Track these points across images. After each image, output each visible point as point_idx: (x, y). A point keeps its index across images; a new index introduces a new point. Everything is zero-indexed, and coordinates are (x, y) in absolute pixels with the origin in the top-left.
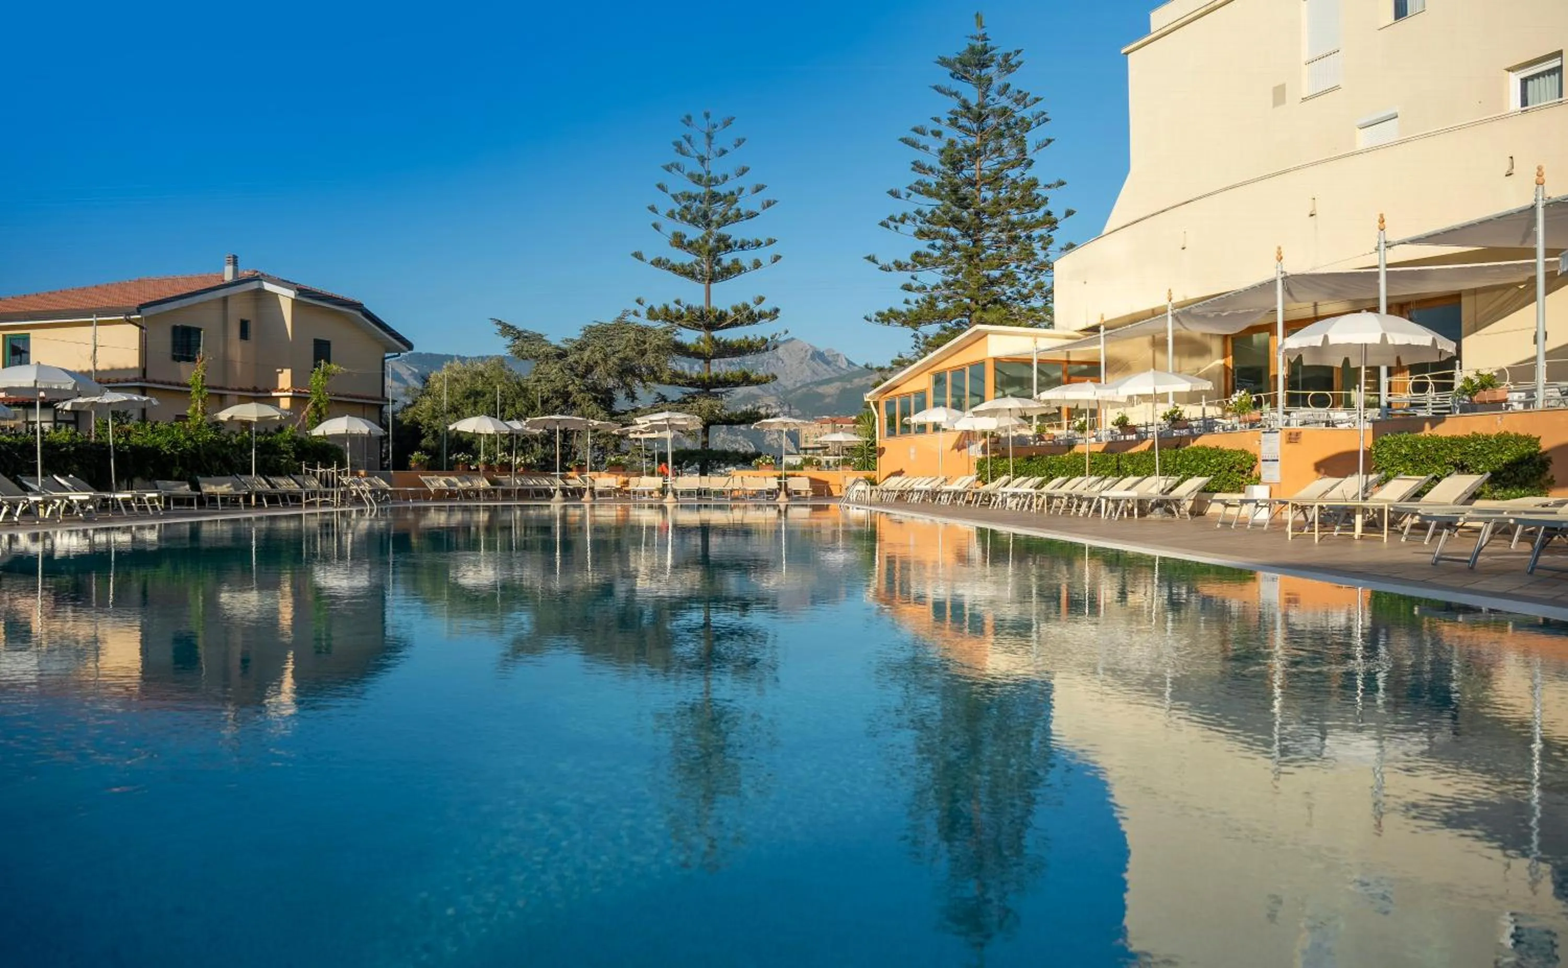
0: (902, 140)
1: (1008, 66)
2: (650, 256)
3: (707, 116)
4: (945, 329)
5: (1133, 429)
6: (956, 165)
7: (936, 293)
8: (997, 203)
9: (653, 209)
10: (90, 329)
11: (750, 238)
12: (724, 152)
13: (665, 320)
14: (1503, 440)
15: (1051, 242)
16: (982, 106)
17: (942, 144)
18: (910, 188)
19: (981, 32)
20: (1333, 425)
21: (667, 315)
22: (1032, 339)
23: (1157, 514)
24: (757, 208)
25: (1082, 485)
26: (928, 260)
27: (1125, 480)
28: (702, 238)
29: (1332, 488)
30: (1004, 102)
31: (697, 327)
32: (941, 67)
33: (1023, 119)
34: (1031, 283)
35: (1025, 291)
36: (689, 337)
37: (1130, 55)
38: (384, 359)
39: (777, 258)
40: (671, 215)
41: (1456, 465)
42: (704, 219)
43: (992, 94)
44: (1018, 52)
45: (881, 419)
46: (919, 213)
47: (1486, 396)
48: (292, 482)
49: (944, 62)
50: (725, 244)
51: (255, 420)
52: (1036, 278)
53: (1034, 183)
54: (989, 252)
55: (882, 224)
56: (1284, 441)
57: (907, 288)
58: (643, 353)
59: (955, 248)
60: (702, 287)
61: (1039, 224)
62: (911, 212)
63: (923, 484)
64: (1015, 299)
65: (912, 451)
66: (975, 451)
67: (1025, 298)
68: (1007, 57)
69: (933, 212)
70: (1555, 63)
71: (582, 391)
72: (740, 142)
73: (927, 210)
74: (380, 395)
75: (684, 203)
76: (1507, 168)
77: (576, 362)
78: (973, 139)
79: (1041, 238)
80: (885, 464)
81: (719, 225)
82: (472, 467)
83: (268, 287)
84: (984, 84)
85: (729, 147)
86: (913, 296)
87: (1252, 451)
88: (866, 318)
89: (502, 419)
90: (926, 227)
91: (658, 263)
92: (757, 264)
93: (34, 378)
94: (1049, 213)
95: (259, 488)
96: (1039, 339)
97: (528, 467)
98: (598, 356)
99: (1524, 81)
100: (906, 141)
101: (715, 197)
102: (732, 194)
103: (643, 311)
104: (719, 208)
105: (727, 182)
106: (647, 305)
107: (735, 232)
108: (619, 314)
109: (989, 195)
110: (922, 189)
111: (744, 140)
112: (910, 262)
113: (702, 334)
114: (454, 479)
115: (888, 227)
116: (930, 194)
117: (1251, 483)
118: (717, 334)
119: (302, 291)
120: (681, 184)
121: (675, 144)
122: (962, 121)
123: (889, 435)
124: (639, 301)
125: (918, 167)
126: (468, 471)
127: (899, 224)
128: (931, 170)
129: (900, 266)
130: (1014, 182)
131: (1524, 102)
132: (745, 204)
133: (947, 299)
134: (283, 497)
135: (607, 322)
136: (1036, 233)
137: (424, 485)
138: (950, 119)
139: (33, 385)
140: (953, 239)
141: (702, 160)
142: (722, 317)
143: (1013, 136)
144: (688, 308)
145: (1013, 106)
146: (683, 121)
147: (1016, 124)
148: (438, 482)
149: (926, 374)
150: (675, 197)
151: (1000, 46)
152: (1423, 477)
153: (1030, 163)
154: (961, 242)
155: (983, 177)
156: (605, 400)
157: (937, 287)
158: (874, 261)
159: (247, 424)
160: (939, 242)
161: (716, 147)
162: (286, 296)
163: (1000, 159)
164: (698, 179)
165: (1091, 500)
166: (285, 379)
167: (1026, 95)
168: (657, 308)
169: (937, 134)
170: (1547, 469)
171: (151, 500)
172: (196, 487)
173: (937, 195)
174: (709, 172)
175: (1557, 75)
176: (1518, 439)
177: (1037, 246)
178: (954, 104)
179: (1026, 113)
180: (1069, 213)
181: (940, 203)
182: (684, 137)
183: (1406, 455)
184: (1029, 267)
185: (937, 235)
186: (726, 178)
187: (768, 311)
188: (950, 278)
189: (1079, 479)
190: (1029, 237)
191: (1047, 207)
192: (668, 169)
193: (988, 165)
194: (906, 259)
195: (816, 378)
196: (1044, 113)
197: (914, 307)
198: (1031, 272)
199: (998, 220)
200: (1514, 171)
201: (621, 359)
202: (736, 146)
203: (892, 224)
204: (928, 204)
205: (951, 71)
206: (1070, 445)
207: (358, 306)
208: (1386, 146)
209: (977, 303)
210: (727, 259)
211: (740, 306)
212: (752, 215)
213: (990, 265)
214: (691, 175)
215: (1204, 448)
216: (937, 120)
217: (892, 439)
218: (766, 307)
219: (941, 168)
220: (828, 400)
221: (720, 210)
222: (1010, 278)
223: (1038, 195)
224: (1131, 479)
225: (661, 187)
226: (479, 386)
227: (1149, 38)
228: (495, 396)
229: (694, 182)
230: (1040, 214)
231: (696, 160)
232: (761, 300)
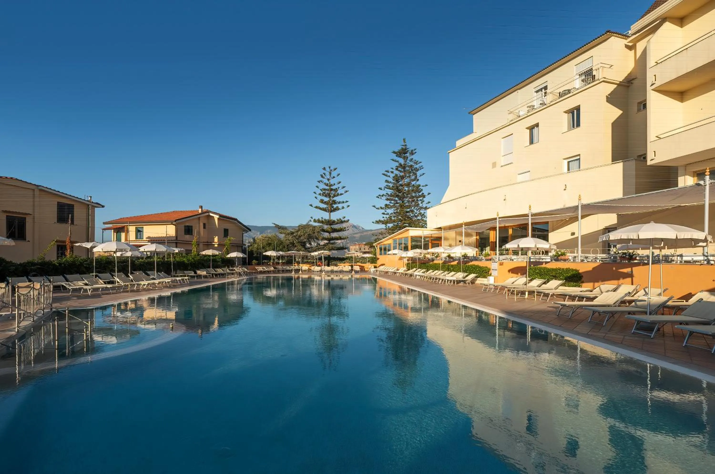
0: (383, 174)
1: (412, 153)
2: (314, 206)
3: (330, 167)
4: (394, 225)
5: (452, 258)
6: (397, 181)
7: (391, 215)
8: (409, 191)
9: (315, 193)
10: (165, 226)
11: (341, 200)
12: (334, 177)
13: (318, 222)
14: (568, 270)
15: (424, 201)
16: (405, 164)
17: (394, 175)
18: (385, 187)
19: (405, 144)
20: (513, 260)
21: (319, 221)
22: (422, 231)
23: (461, 284)
24: (343, 193)
25: (438, 274)
26: (389, 206)
27: (451, 273)
28: (328, 201)
29: (515, 281)
30: (412, 163)
31: (327, 225)
32: (393, 154)
33: (416, 168)
34: (418, 212)
35: (416, 215)
36: (326, 227)
37: (450, 153)
38: (243, 233)
39: (348, 206)
40: (320, 194)
41: (553, 276)
42: (329, 195)
43: (408, 161)
44: (415, 149)
45: (378, 251)
46: (387, 194)
47: (563, 257)
48: (221, 270)
49: (394, 152)
50: (335, 202)
51: (211, 254)
52: (419, 211)
53: (420, 186)
54: (406, 204)
55: (377, 197)
56: (499, 264)
57: (384, 214)
58: (314, 233)
59: (397, 203)
60: (328, 214)
61: (420, 196)
62: (385, 194)
63: (392, 270)
64: (413, 217)
65: (387, 259)
66: (405, 261)
67: (416, 217)
68: (412, 151)
69: (391, 194)
70: (578, 158)
71: (298, 243)
72: (338, 175)
73: (389, 193)
74: (242, 243)
75: (324, 191)
76: (564, 188)
77: (296, 235)
78: (402, 174)
79: (421, 200)
80: (379, 262)
81: (333, 197)
82: (269, 264)
83: (211, 214)
84: (405, 158)
85: (336, 176)
86: (385, 216)
87: (488, 267)
88: (373, 222)
89: (276, 251)
90: (389, 197)
91: (316, 207)
92: (343, 208)
93: (155, 248)
94: (423, 194)
95: (212, 272)
96: (424, 231)
97: (283, 263)
98: (302, 234)
99: (569, 162)
100: (384, 174)
101: (332, 190)
102: (336, 189)
103: (312, 220)
104: (333, 192)
105: (335, 186)
106: (314, 219)
107: (337, 199)
108: (307, 222)
109: (407, 189)
110: (388, 187)
111: (340, 174)
112: (384, 207)
113: (329, 226)
114: (264, 268)
115: (379, 198)
116: (390, 189)
117: (489, 276)
118: (333, 226)
119: (221, 216)
120: (322, 186)
121: (321, 175)
122: (399, 169)
123: (380, 254)
124: (311, 218)
125: (387, 181)
126: (267, 265)
127: (381, 197)
128: (391, 182)
129: (381, 208)
130: (413, 185)
131: (569, 169)
132: (339, 192)
133: (394, 217)
134: (219, 274)
135: (303, 224)
136: (419, 199)
137: (256, 270)
138: (396, 168)
139: (155, 250)
140: (396, 201)
141: (328, 180)
142: (334, 222)
143: (414, 173)
144: (325, 220)
145: (413, 164)
146: (323, 169)
147: (414, 169)
148: (260, 268)
149: (391, 239)
150: (321, 190)
151: (411, 147)
152: (544, 280)
153: (418, 180)
154: (398, 201)
155: (405, 184)
156: (303, 244)
157: (392, 213)
158: (375, 207)
159: (209, 256)
160: (393, 202)
161: (332, 176)
162: (216, 217)
163: (410, 179)
164: (327, 185)
165: (443, 280)
166: (216, 239)
167: (417, 161)
168: (316, 220)
169: (392, 172)
170: (582, 279)
171: (186, 279)
172: (195, 273)
173: (392, 189)
174: (330, 183)
175: (578, 161)
176: (573, 270)
177: (420, 202)
178: (397, 164)
179: (417, 166)
180: (429, 194)
181: (393, 191)
182: (324, 173)
183: (538, 272)
184: (418, 208)
185: (392, 200)
186: (334, 184)
187: (346, 220)
188: (396, 211)
189: (437, 271)
190: (417, 200)
191: (423, 192)
192: (319, 182)
193: (406, 180)
194: (383, 206)
195: (354, 233)
196: (422, 166)
197: (386, 219)
198: (418, 209)
199: (409, 196)
200: (566, 189)
201: (308, 234)
202: (337, 176)
203: (380, 197)
204: (390, 192)
205: (396, 155)
206: (433, 260)
207: (236, 220)
208: (526, 181)
209: (403, 218)
210: (335, 206)
211: (339, 219)
212: (341, 194)
213: (407, 208)
214: (325, 184)
215: (474, 265)
216: (392, 168)
217: (381, 256)
218: (346, 219)
219: (394, 182)
220: (357, 238)
221: (333, 193)
222: (412, 211)
223: (420, 189)
224: (453, 273)
225: (317, 187)
226: (270, 242)
227: (455, 149)
228: (274, 244)
229: (326, 186)
230: (420, 194)
231: (327, 180)
232: (344, 217)
